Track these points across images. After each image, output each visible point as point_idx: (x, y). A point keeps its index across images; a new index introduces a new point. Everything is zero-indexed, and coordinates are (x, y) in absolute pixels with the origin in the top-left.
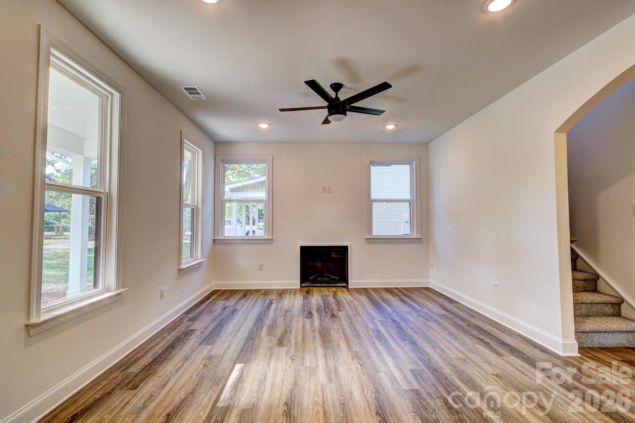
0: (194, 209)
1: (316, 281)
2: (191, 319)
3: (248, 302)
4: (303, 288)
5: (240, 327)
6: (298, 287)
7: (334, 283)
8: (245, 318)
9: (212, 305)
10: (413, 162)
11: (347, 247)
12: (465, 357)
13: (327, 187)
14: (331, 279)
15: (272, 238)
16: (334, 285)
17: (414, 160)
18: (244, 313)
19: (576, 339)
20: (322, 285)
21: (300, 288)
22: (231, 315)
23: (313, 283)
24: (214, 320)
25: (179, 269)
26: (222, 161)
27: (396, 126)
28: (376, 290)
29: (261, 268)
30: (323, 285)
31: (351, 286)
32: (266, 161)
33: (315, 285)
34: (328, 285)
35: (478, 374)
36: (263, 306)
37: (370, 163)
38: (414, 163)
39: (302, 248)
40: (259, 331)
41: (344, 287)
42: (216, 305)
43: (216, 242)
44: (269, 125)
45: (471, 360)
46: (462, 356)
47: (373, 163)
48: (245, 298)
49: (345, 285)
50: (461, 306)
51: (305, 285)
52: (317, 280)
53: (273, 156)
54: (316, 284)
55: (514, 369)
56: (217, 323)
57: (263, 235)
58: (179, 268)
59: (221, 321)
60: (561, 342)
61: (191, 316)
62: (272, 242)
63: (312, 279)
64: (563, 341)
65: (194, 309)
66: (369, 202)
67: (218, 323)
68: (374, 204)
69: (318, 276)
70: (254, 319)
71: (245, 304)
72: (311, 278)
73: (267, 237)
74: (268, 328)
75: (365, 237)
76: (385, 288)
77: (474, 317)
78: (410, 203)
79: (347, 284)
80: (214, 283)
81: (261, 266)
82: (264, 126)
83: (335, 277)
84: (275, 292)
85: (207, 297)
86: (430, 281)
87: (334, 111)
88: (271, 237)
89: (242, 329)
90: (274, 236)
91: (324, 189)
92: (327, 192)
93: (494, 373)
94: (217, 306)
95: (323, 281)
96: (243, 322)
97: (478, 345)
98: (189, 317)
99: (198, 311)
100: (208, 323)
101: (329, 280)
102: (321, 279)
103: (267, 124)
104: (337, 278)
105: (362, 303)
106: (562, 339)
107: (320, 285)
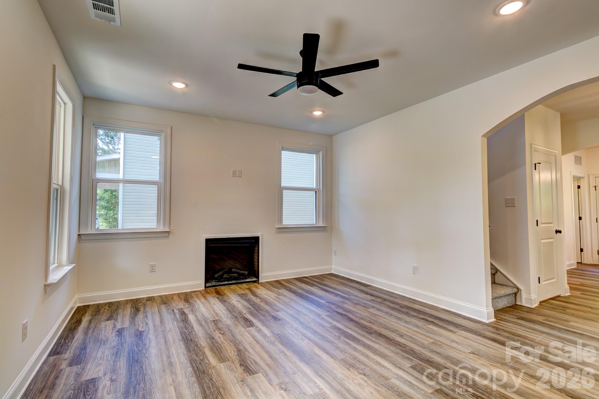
0: (57, 190)
1: (222, 279)
2: (73, 360)
3: (149, 317)
4: (208, 289)
5: (169, 357)
6: (203, 288)
7: (243, 279)
8: (165, 342)
9: (93, 331)
10: (319, 152)
11: (258, 237)
12: (434, 341)
13: (237, 171)
14: (240, 275)
15: (169, 231)
16: (243, 281)
17: (321, 151)
18: (158, 335)
19: (492, 307)
20: (230, 282)
21: (204, 288)
22: (140, 342)
23: (219, 281)
24: (117, 354)
25: (45, 285)
26: (93, 125)
27: (324, 112)
28: (288, 281)
29: (153, 269)
30: (232, 282)
31: (262, 280)
32: (163, 133)
33: (222, 283)
34: (237, 282)
35: (463, 357)
36: (175, 319)
37: (282, 149)
38: (321, 153)
39: (207, 241)
40: (203, 358)
41: (254, 282)
42: (101, 330)
43: (82, 237)
44: (187, 85)
45: (442, 343)
46: (432, 341)
47: (284, 149)
48: (140, 312)
49: (255, 279)
50: (376, 289)
51: (210, 285)
52: (224, 277)
53: (171, 127)
54: (223, 281)
55: (478, 344)
56: (125, 359)
57: (155, 227)
58: (46, 283)
59: (131, 355)
60: (486, 311)
61: (68, 355)
62: (168, 235)
63: (218, 277)
64: (487, 310)
65: (66, 343)
66: (280, 190)
67: (128, 360)
68: (284, 191)
69: (225, 273)
70: (179, 342)
71: (147, 321)
72: (216, 276)
73: (161, 229)
74: (212, 350)
75: (277, 227)
76: (294, 278)
77: (396, 298)
78: (316, 192)
79: (258, 277)
80: (77, 296)
81: (152, 266)
82: (179, 85)
83: (243, 272)
84: (175, 298)
85: (74, 320)
86: (333, 267)
87: (307, 81)
88: (167, 230)
89: (175, 359)
90: (171, 228)
91: (234, 172)
92: (237, 176)
93: (470, 351)
94: (103, 332)
95: (231, 277)
96: (168, 350)
97: (429, 325)
98: (65, 359)
99: (75, 344)
100: (111, 362)
101: (238, 275)
102: (228, 276)
103: (183, 83)
104: (246, 272)
105: (290, 299)
106: (486, 309)
107: (227, 283)
